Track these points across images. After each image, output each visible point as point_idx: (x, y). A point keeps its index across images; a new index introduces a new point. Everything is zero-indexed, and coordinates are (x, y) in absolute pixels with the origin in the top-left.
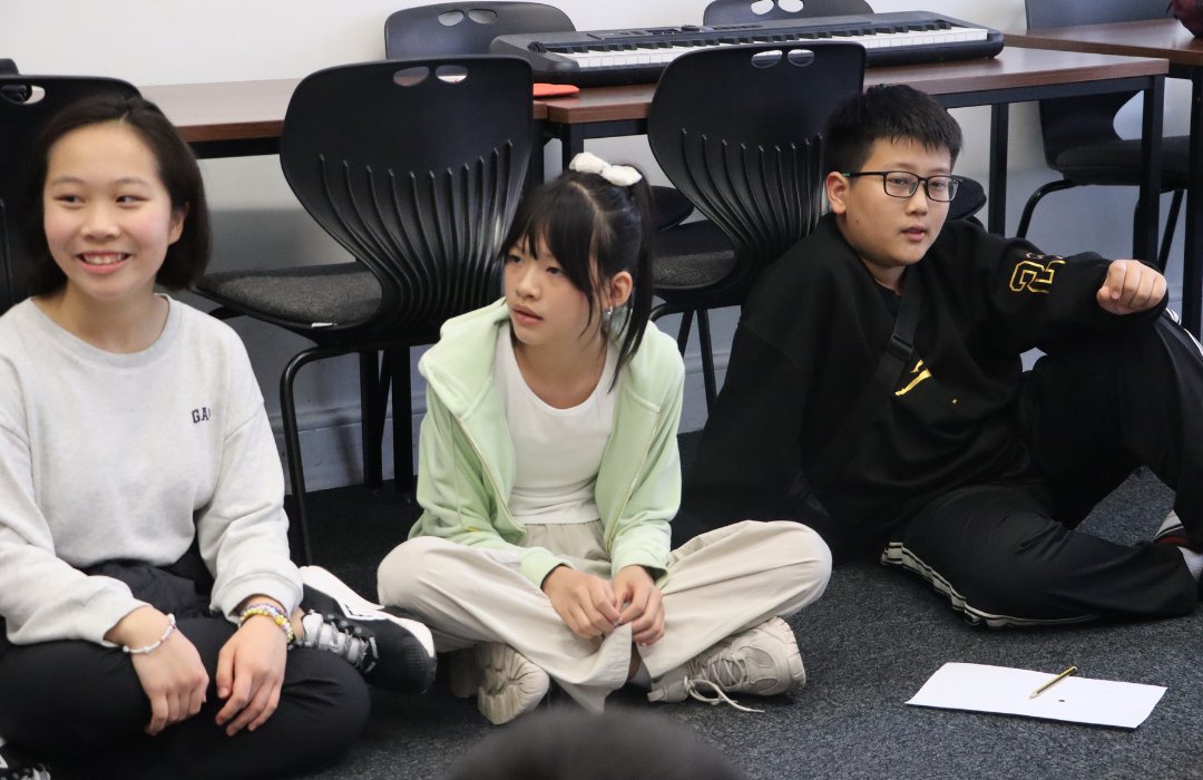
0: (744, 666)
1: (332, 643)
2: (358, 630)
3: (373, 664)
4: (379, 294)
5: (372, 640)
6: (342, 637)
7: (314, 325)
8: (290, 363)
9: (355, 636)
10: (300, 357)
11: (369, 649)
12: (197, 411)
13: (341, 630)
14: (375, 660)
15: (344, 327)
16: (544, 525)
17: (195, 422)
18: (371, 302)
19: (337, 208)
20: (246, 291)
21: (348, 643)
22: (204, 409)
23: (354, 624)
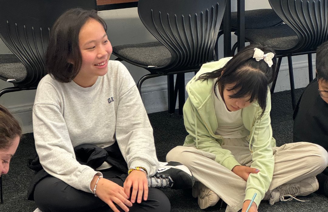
0: (299, 189)
1: (157, 183)
2: (164, 176)
3: (172, 184)
4: (170, 56)
5: (169, 177)
6: (159, 180)
7: (149, 67)
8: (141, 79)
9: (164, 178)
10: (145, 77)
11: (170, 180)
12: (109, 99)
13: (158, 178)
14: (172, 183)
15: (159, 68)
16: (230, 139)
17: (109, 103)
18: (168, 59)
19: (157, 27)
20: (127, 53)
21: (162, 181)
22: (112, 98)
23: (161, 174)
